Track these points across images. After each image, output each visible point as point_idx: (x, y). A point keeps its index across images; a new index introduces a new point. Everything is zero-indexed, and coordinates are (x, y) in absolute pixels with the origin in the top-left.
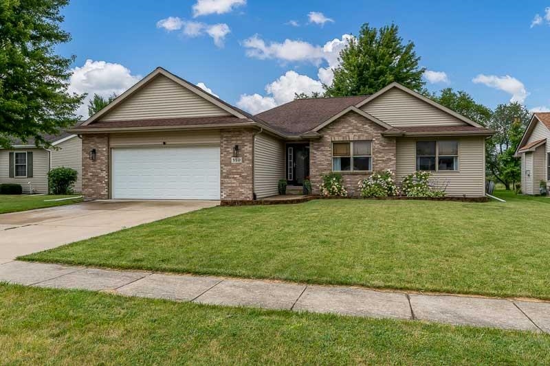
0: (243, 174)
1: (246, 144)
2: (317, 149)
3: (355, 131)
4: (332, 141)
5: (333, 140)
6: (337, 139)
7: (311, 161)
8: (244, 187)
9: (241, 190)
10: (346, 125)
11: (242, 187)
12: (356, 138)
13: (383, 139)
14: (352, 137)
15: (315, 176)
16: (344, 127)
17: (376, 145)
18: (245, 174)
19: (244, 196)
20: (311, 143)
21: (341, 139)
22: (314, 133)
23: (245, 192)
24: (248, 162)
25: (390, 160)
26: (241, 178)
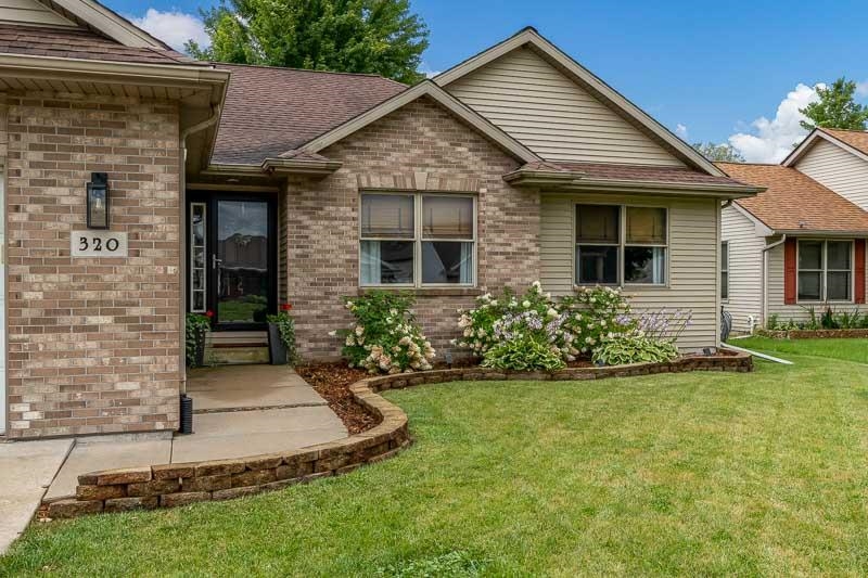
0: (134, 312)
1: (148, 169)
2: (312, 213)
3: (427, 161)
4: (361, 190)
5: (365, 184)
6: (376, 182)
7: (292, 252)
8: (137, 368)
9: (120, 386)
10: (403, 142)
11: (130, 373)
12: (435, 185)
13: (508, 191)
14: (422, 180)
15: (304, 302)
16: (397, 147)
17: (489, 208)
18: (146, 311)
19: (136, 409)
20: (290, 189)
21: (388, 183)
22: (309, 155)
23: (146, 394)
24: (159, 253)
25: (526, 252)
26: (121, 329)
